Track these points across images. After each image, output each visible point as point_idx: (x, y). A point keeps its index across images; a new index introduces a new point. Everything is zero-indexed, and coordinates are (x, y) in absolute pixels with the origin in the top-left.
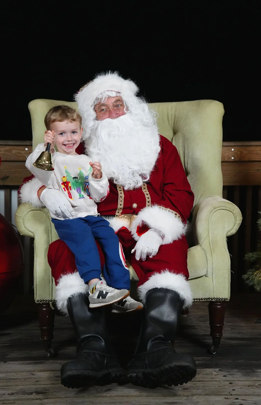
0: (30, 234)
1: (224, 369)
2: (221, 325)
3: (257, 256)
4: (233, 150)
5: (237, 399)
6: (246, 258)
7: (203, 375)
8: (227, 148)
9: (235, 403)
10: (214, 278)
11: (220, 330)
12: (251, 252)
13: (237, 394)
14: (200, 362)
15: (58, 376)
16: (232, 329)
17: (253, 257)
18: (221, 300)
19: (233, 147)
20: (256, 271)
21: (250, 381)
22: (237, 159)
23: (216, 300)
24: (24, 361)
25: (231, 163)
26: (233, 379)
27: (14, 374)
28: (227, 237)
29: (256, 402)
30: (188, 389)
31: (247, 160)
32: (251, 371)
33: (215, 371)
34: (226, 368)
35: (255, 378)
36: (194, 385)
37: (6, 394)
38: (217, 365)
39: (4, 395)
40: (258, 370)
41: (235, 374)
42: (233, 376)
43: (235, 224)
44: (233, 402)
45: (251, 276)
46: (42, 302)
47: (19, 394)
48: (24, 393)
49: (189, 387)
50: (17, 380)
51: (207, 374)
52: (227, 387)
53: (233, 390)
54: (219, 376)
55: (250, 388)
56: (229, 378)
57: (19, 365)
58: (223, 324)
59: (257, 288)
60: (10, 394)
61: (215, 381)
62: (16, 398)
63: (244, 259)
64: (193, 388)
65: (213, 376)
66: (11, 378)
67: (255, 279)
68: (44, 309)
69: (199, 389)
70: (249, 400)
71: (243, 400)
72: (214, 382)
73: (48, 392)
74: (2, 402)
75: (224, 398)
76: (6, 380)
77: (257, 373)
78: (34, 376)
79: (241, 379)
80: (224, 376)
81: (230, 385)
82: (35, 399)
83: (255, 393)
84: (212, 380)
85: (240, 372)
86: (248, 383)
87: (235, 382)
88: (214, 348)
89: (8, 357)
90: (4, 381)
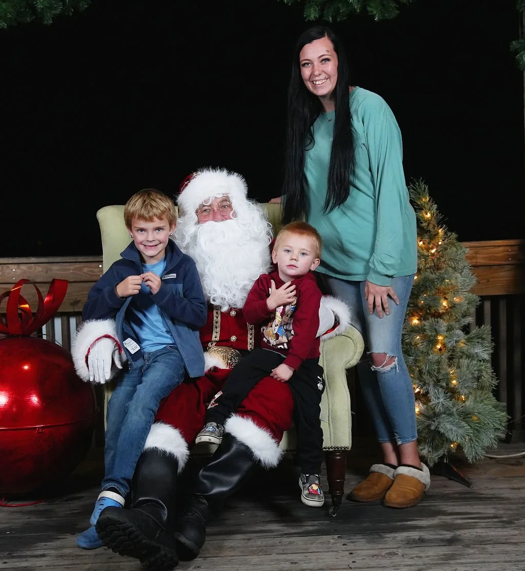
1: (344, 535)
2: (342, 480)
7: (318, 544)
10: (331, 423)
11: (341, 486)
13: (359, 566)
14: (316, 528)
18: (340, 449)
21: (376, 549)
23: (334, 449)
26: (353, 548)
28: (346, 369)
30: (297, 563)
32: (379, 536)
33: (333, 539)
34: (348, 534)
35: (380, 546)
36: (305, 558)
38: (336, 531)
40: (386, 535)
41: (357, 541)
42: (355, 544)
49: (298, 560)
51: (322, 543)
52: (346, 558)
53: (353, 562)
54: (338, 545)
55: (374, 558)
56: (350, 546)
58: (344, 479)
61: (332, 551)
64: (303, 561)
65: (331, 545)
69: (311, 562)
72: (331, 553)
77: (387, 539)
79: (365, 548)
80: (344, 545)
81: (350, 556)
83: (381, 565)
84: (329, 550)
85: (364, 538)
86: (373, 552)
87: (357, 551)
88: (334, 509)
89: (78, 527)
90: (70, 558)
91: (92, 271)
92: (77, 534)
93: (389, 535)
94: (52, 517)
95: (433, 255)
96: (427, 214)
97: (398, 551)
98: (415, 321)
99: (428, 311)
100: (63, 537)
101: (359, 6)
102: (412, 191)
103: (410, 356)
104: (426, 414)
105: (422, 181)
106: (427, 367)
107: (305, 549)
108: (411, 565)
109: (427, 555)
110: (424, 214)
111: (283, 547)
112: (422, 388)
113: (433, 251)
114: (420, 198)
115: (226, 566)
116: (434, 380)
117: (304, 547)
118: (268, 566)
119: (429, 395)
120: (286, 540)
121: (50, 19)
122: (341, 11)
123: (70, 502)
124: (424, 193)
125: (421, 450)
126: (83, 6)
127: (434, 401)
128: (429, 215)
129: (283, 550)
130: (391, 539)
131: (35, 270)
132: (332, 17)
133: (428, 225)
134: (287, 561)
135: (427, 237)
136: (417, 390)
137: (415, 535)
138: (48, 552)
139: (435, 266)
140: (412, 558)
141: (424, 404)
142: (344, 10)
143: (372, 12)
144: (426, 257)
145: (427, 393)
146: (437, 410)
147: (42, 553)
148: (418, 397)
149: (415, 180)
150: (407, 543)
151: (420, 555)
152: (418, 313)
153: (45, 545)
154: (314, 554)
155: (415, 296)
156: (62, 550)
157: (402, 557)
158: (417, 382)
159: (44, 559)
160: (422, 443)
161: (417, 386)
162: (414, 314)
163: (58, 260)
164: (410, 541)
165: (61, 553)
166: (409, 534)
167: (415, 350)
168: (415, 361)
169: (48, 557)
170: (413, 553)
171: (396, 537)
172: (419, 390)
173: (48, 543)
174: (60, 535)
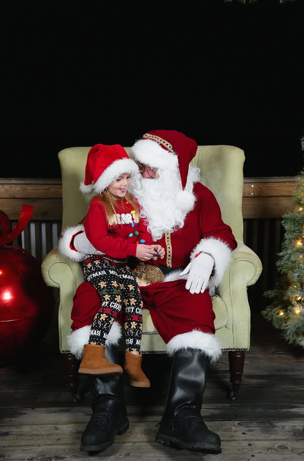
0: (56, 285)
1: (243, 422)
2: (241, 373)
3: (276, 294)
4: (253, 186)
7: (223, 431)
8: (247, 185)
10: (234, 330)
11: (240, 377)
12: (269, 290)
15: (80, 432)
16: (250, 362)
17: (271, 295)
18: (240, 350)
19: (253, 184)
20: (274, 308)
21: (269, 440)
22: (256, 195)
23: (236, 350)
24: (51, 408)
25: (251, 198)
26: (251, 438)
27: (39, 427)
28: (247, 287)
31: (265, 195)
32: (270, 425)
33: (234, 425)
34: (245, 420)
35: (273, 437)
37: (26, 459)
38: (236, 416)
40: (276, 424)
41: (255, 430)
42: (252, 433)
43: (256, 274)
45: (270, 313)
46: (67, 352)
48: (44, 458)
50: (40, 437)
51: (226, 430)
52: (246, 451)
53: (253, 456)
54: (238, 432)
55: (269, 452)
56: (248, 436)
57: (46, 413)
58: (242, 371)
60: (30, 459)
61: (234, 441)
63: (263, 296)
65: (233, 433)
66: (35, 433)
67: (274, 316)
68: (70, 359)
72: (233, 443)
73: (68, 456)
76: (29, 437)
77: (277, 428)
78: (57, 432)
79: (260, 438)
80: (244, 433)
81: (249, 447)
84: (232, 438)
85: (259, 426)
86: (267, 444)
87: (254, 442)
88: (234, 394)
89: (38, 401)
90: (28, 438)
91: (56, 191)
92: (36, 409)
93: (278, 424)
97: (287, 444)
98: (299, 244)
100: (24, 412)
102: (303, 142)
103: (294, 272)
112: (302, 297)
115: (150, 455)
125: (300, 341)
130: (280, 428)
136: (299, 298)
137: (298, 424)
138: (11, 430)
140: (300, 454)
147: (6, 431)
148: (299, 302)
150: (294, 435)
152: (302, 238)
153: (10, 421)
155: (300, 225)
156: (23, 427)
157: (292, 453)
158: (299, 293)
159: (8, 438)
160: (301, 336)
161: (299, 295)
162: (299, 238)
163: (32, 182)
164: (296, 433)
165: (22, 432)
166: (294, 423)
167: (298, 268)
168: (299, 276)
169: (11, 436)
170: (300, 448)
171: (284, 427)
172: (301, 298)
173: (12, 419)
174: (23, 410)
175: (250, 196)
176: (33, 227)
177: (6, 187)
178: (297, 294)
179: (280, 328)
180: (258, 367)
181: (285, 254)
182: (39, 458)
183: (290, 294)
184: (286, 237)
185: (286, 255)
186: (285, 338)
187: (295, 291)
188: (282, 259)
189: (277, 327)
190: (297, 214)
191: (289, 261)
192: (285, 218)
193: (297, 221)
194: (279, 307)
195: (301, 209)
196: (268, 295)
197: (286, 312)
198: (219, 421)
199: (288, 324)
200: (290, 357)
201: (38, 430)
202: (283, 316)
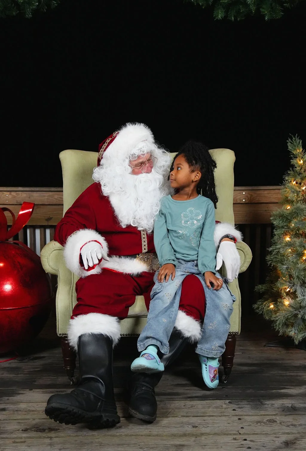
0: (54, 272)
1: (233, 401)
3: (266, 288)
4: (244, 193)
5: (245, 440)
6: (256, 290)
7: (213, 408)
8: (239, 192)
9: (242, 446)
11: (231, 360)
12: (260, 284)
13: (246, 432)
14: (212, 393)
16: (243, 353)
17: (262, 289)
18: (231, 333)
19: (244, 191)
20: (265, 301)
21: (259, 415)
22: (247, 202)
24: (48, 390)
25: (243, 205)
26: (242, 413)
27: (35, 404)
29: (264, 444)
30: (197, 427)
31: (256, 202)
32: (260, 403)
33: (225, 404)
34: (236, 400)
35: (263, 413)
36: (204, 422)
37: (21, 430)
38: (226, 396)
39: (18, 431)
40: (266, 402)
42: (242, 409)
43: (246, 262)
44: (242, 445)
45: (261, 306)
46: (64, 335)
47: (32, 431)
48: (37, 429)
49: (198, 424)
50: (35, 413)
51: (217, 407)
52: (236, 424)
53: (242, 428)
54: (229, 409)
55: (258, 425)
56: (239, 412)
57: (43, 393)
58: (233, 355)
59: (266, 317)
60: (24, 430)
61: (224, 416)
62: (28, 435)
64: (202, 425)
65: (223, 410)
66: (31, 409)
67: (264, 309)
69: (208, 426)
70: (257, 441)
71: (251, 441)
72: (224, 418)
73: (61, 428)
74: (13, 440)
75: (233, 438)
76: (25, 412)
77: (266, 406)
79: (251, 414)
80: (234, 410)
81: (239, 421)
82: (47, 437)
83: (264, 431)
84: (222, 414)
85: (249, 404)
86: (256, 418)
87: (244, 417)
88: (225, 378)
89: (36, 383)
90: (23, 413)
91: (60, 198)
92: (34, 390)
93: (267, 402)
94: (18, 374)
95: (303, 191)
96: (300, 161)
97: (277, 419)
98: (288, 239)
99: (298, 232)
100: (22, 392)
101: (255, 8)
102: (290, 144)
103: (283, 264)
104: (295, 307)
105: (297, 137)
106: (297, 273)
107: (204, 413)
108: (288, 433)
109: (300, 423)
110: (298, 161)
111: (186, 410)
112: (291, 288)
113: (304, 188)
114: (295, 149)
115: (141, 427)
116: (301, 282)
117: (203, 410)
118: (175, 429)
119: (297, 293)
120: (189, 403)
121: (30, 14)
122: (241, 11)
123: (35, 361)
124: (299, 146)
125: (289, 332)
126: (53, 4)
127: (300, 297)
128: (302, 162)
129: (187, 413)
130: (270, 405)
131: (21, 195)
132: (234, 16)
133: (301, 169)
134: (189, 424)
135: (299, 178)
136: (288, 290)
137: (288, 402)
138: (8, 406)
139: (304, 199)
140: (288, 426)
141: (292, 299)
142: (243, 10)
143: (264, 12)
144: (298, 193)
145: (295, 291)
146: (302, 305)
147: (4, 407)
148: (288, 294)
149: (292, 136)
150: (283, 411)
151: (295, 423)
152: (290, 233)
153: (8, 399)
154: (212, 418)
155: (289, 221)
156: (19, 404)
157: (280, 425)
158: (287, 284)
159: (4, 412)
160: (290, 327)
161: (287, 287)
162: (287, 233)
163: (37, 189)
164: (285, 409)
165: (18, 408)
166: (283, 401)
167: (287, 261)
168: (287, 268)
169: (7, 411)
170: (288, 421)
171: (274, 404)
172: (289, 290)
173: (10, 398)
174: (20, 391)
175: (241, 202)
176: (38, 232)
177: (13, 193)
178: (286, 285)
179: (270, 319)
180: (249, 357)
181: (274, 248)
182: (33, 430)
183: (279, 285)
184: (275, 233)
185: (275, 250)
186: (275, 327)
187: (284, 282)
188: (272, 254)
189: (267, 318)
190: (285, 211)
191: (278, 256)
192: (274, 214)
193: (285, 217)
194: (269, 300)
195: (289, 207)
196: (259, 290)
197: (276, 304)
198: (211, 400)
199: (277, 315)
200: (280, 349)
201: (33, 407)
202: (273, 308)
